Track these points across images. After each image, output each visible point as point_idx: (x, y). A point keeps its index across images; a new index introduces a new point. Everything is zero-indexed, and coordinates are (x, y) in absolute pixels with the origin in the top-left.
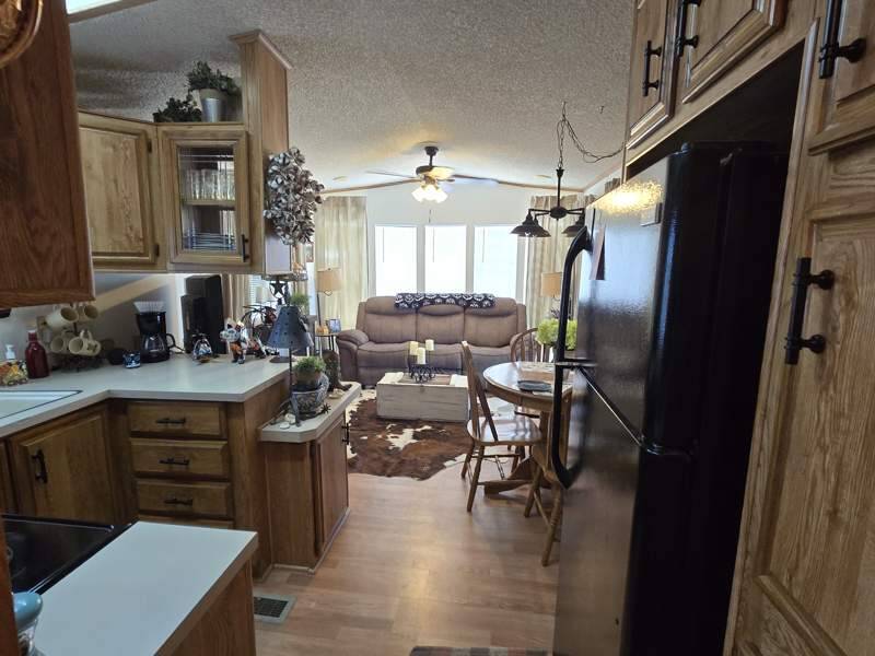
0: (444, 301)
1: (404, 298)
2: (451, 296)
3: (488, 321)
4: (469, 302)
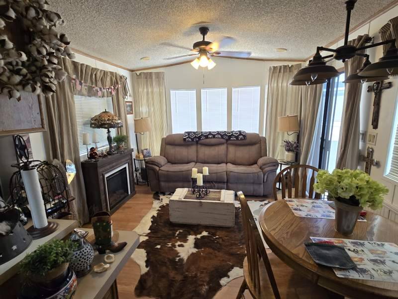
0: (214, 136)
1: (189, 135)
2: (218, 133)
3: (242, 148)
4: (230, 137)
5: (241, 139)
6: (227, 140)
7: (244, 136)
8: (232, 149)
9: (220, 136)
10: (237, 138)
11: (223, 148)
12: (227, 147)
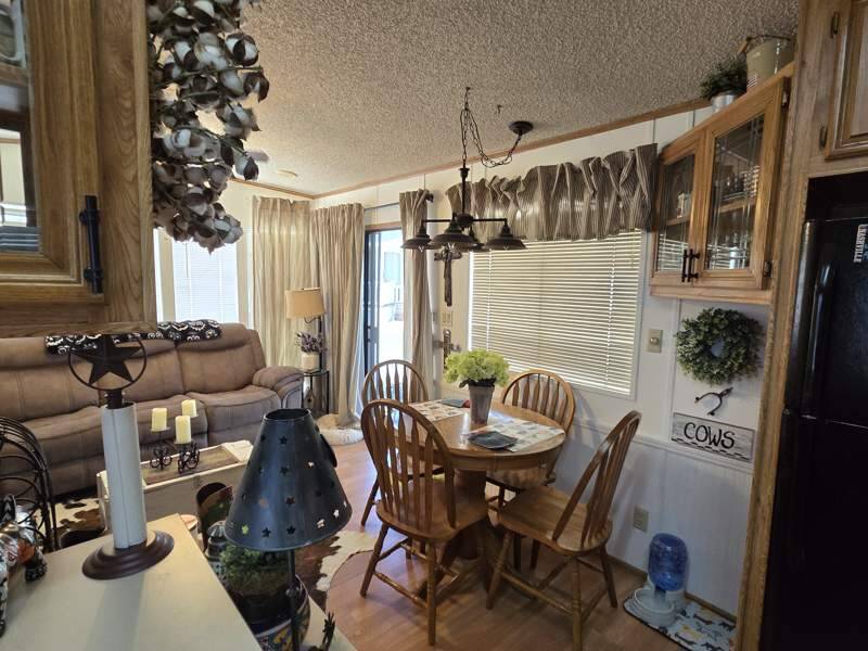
3: (215, 356)
4: (185, 334)
5: (212, 337)
6: (177, 342)
7: (218, 330)
8: (191, 361)
9: (159, 334)
10: (202, 334)
11: (170, 360)
12: (180, 359)
